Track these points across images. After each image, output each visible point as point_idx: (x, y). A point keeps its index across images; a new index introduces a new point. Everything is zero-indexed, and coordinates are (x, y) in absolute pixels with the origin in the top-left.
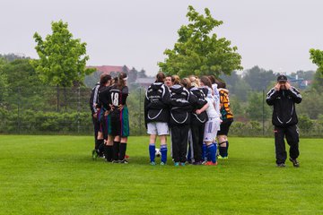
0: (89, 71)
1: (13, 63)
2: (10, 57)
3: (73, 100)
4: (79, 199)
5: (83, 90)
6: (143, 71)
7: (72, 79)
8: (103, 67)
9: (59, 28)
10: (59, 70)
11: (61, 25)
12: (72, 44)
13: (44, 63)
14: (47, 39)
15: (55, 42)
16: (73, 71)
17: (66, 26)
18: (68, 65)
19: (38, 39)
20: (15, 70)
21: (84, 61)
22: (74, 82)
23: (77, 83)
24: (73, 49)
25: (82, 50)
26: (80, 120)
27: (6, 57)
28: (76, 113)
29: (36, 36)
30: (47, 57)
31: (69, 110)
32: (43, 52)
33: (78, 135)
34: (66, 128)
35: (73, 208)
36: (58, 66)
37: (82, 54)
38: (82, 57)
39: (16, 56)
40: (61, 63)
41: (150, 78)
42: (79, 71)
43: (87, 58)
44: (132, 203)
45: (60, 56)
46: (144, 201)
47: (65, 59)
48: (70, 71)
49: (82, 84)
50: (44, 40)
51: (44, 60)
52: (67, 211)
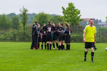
0: (81, 20)
1: (54, 17)
2: (53, 15)
3: (76, 31)
4: (78, 65)
5: (79, 27)
6: (100, 20)
7: (75, 23)
8: (86, 19)
9: (71, 5)
10: (70, 20)
11: (71, 4)
12: (75, 10)
13: (65, 17)
14: (67, 9)
15: (69, 10)
16: (76, 20)
17: (73, 4)
18: (74, 18)
19: (63, 9)
20: (55, 20)
21: (79, 17)
22: (76, 24)
23: (77, 24)
24: (75, 12)
25: (79, 13)
26: (78, 37)
27: (52, 15)
28: (77, 35)
29: (63, 8)
30: (66, 15)
31: (74, 34)
32: (65, 13)
33: (77, 43)
34: (73, 40)
35: (75, 68)
36: (70, 18)
37: (79, 14)
38: (79, 15)
39: (55, 15)
40: (71, 17)
41: (103, 22)
42: (77, 20)
43: (80, 16)
44: (96, 67)
45: (71, 15)
46: (101, 66)
47: (73, 16)
48: (75, 20)
49: (79, 25)
50: (65, 9)
51: (65, 16)
52: (73, 69)
